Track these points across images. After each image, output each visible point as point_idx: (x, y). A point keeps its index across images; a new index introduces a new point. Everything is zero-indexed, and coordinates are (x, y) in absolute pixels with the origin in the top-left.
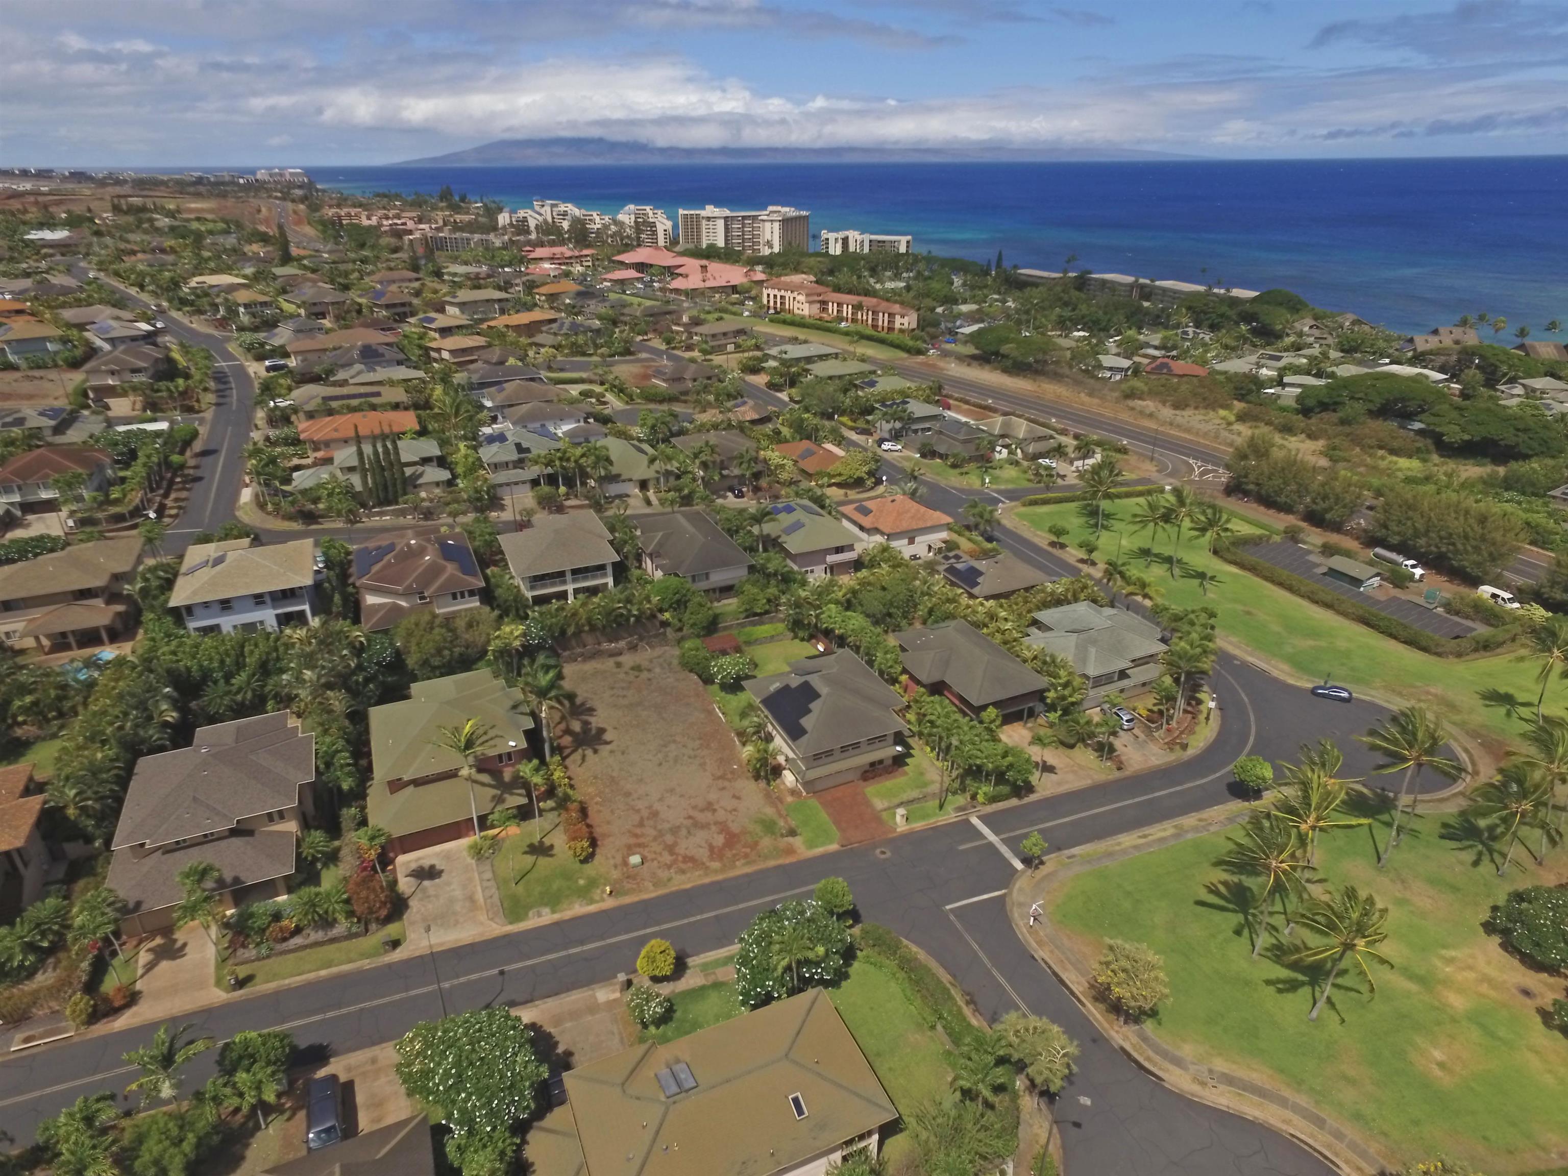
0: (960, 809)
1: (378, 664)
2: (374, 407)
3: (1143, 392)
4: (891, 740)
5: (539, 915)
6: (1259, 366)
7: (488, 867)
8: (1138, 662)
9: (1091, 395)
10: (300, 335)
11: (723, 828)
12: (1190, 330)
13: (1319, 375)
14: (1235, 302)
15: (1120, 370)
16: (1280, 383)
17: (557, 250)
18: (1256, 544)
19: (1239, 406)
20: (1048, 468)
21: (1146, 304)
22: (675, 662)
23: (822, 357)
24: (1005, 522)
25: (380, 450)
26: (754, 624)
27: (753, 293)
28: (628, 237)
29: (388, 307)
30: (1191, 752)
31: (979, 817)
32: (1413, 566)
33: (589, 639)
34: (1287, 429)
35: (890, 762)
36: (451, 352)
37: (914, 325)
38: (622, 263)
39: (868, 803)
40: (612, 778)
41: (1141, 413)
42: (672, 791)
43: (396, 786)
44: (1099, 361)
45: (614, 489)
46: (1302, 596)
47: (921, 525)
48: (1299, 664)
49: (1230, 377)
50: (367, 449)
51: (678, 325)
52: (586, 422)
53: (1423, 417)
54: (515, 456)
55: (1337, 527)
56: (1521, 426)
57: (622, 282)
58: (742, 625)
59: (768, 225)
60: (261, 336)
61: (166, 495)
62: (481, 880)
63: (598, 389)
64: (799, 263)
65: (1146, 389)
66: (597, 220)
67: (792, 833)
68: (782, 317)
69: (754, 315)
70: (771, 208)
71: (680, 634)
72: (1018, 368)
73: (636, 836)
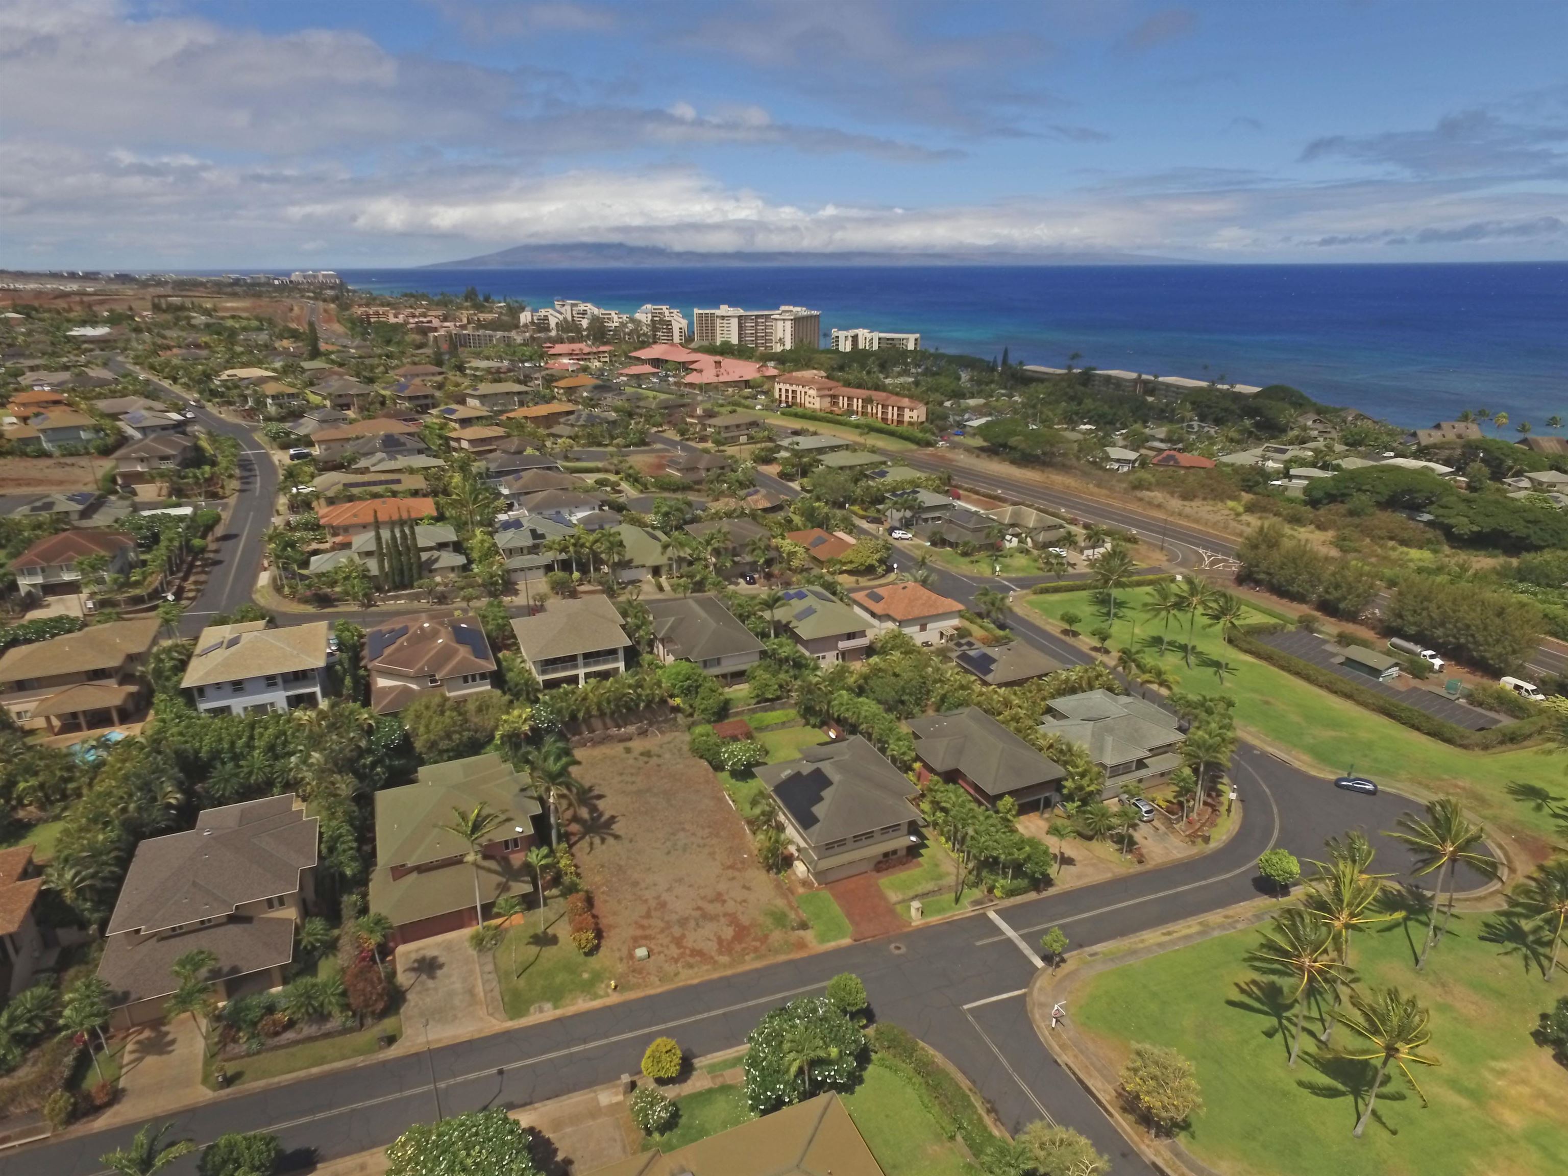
0: (976, 903)
1: (386, 746)
2: (394, 494)
3: (1150, 484)
4: (905, 829)
5: (541, 1010)
6: (1265, 459)
7: (490, 959)
8: (1156, 751)
9: (1099, 486)
10: (325, 425)
11: (733, 920)
12: (1195, 424)
13: (1325, 467)
14: (1239, 396)
15: (1127, 462)
16: (1287, 475)
17: (576, 346)
18: (1272, 634)
19: (1246, 497)
20: (1058, 556)
21: (1150, 399)
22: (686, 748)
23: (834, 449)
24: (1017, 610)
25: (398, 535)
26: (765, 710)
27: (765, 388)
28: (644, 334)
29: (410, 399)
30: (1213, 845)
31: (996, 911)
32: (1432, 657)
33: (597, 723)
34: (1296, 520)
35: (904, 852)
36: (470, 441)
37: (923, 418)
38: (638, 359)
39: (882, 897)
40: (620, 867)
41: (1150, 504)
42: (680, 880)
43: (399, 872)
44: (1106, 453)
45: (626, 575)
46: (1321, 686)
47: (933, 612)
48: (1319, 754)
49: (1237, 470)
50: (385, 534)
51: (692, 417)
52: (601, 509)
53: (1432, 508)
54: (530, 542)
55: (1351, 617)
56: (1531, 517)
57: (638, 377)
58: (753, 711)
59: (780, 323)
60: (287, 425)
61: (185, 579)
62: (482, 973)
63: (613, 478)
64: (810, 360)
65: (1153, 480)
66: (615, 318)
67: (804, 926)
68: (793, 409)
69: (766, 408)
70: (783, 308)
71: (690, 719)
72: (1026, 460)
73: (643, 927)
